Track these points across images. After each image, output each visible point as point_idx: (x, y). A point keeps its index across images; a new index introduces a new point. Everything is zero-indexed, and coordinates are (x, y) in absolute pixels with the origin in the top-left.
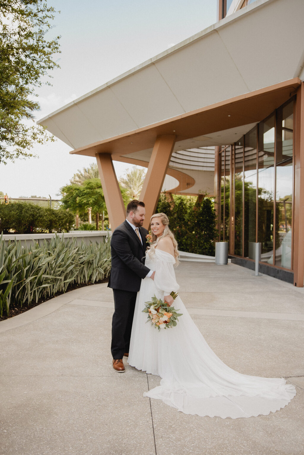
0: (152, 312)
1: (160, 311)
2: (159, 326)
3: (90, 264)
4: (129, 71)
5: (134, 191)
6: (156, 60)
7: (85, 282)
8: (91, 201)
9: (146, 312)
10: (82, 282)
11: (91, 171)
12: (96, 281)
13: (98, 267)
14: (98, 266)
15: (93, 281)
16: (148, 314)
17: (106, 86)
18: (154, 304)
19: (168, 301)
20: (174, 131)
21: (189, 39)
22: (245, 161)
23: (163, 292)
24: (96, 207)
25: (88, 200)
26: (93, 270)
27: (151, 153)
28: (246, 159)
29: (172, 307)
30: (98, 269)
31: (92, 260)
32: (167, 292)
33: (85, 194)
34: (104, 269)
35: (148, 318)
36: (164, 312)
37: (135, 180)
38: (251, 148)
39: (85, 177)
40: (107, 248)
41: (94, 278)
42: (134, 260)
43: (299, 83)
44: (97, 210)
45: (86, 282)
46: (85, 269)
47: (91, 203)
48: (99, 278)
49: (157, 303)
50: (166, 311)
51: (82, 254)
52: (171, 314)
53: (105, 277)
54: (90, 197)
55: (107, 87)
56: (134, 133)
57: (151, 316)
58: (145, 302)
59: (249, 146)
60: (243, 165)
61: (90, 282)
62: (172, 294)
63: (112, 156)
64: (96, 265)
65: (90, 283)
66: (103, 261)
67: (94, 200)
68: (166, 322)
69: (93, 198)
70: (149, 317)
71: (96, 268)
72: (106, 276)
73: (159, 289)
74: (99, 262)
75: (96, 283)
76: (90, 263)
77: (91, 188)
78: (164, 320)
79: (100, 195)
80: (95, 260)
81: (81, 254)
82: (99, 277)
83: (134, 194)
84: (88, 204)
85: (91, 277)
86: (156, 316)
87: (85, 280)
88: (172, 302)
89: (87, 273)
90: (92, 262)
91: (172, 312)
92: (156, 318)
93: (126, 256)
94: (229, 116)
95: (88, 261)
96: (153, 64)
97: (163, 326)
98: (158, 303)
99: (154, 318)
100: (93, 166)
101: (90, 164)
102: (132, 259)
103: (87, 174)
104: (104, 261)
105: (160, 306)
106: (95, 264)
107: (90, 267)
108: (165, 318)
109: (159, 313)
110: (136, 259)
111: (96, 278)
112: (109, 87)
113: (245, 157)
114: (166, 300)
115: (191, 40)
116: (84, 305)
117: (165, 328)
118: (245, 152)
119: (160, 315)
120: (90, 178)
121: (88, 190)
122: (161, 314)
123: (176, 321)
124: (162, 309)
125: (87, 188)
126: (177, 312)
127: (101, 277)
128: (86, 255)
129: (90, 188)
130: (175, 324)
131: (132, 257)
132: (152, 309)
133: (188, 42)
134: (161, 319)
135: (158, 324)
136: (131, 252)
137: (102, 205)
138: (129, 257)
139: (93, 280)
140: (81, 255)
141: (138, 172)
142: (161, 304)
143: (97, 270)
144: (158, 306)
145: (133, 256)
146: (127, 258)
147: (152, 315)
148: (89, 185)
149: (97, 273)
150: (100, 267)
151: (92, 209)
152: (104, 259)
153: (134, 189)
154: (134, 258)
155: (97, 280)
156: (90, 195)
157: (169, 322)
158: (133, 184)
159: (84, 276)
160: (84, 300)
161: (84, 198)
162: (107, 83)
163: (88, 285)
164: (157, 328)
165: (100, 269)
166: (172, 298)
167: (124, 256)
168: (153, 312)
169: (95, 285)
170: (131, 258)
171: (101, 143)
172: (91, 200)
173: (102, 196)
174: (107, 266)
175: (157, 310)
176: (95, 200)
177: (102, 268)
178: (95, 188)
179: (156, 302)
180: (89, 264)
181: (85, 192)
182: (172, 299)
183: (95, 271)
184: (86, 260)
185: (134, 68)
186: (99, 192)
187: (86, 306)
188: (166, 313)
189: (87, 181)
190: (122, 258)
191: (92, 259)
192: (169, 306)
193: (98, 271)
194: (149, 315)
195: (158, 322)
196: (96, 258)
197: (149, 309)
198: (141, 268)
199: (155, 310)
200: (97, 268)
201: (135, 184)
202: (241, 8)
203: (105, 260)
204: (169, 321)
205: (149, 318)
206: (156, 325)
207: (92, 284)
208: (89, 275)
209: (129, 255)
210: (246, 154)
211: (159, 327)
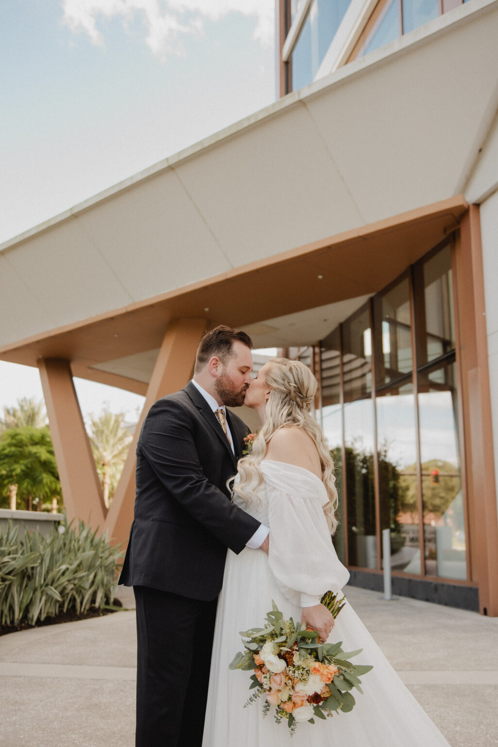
0: (268, 666)
1: (296, 659)
2: (291, 715)
3: (26, 579)
4: (121, 183)
5: (105, 454)
6: (179, 161)
7: (12, 622)
8: (18, 471)
9: (242, 669)
10: (6, 622)
11: (19, 414)
12: (39, 619)
13: (47, 585)
14: (45, 583)
15: (32, 620)
16: (252, 672)
17: (69, 214)
18: (273, 635)
19: (318, 623)
20: (207, 309)
21: (248, 118)
22: (345, 383)
23: (298, 594)
24: (28, 483)
25: (13, 468)
26: (34, 593)
27: (153, 361)
28: (347, 377)
29: (335, 643)
30: (46, 589)
31: (33, 568)
32: (311, 596)
33: (7, 456)
34: (60, 589)
35: (252, 687)
36: (312, 664)
37: (106, 432)
38: (352, 356)
39: (8, 425)
40: (65, 544)
41: (35, 613)
42: (208, 492)
43: (466, 206)
44: (29, 487)
45: (16, 622)
46: (15, 589)
47: (16, 475)
48: (48, 613)
49: (283, 632)
50: (317, 658)
51: (9, 554)
52: (333, 668)
53: (61, 611)
54: (16, 462)
55: (73, 215)
56: (124, 311)
57: (264, 681)
58: (241, 633)
59: (350, 352)
60: (340, 391)
61: (24, 622)
62: (327, 599)
63: (73, 366)
64: (40, 581)
65: (25, 624)
66: (57, 570)
67: (23, 467)
68: (315, 698)
69: (22, 464)
70: (256, 683)
71: (41, 587)
72: (63, 607)
73: (285, 587)
74: (48, 572)
75: (40, 623)
76: (26, 575)
77: (20, 444)
78: (311, 693)
79: (37, 457)
80: (38, 569)
81: (7, 552)
82: (46, 611)
83: (104, 461)
84: (11, 476)
85: (27, 610)
86: (284, 680)
87: (13, 617)
88: (329, 626)
89: (18, 599)
90: (33, 574)
91: (338, 662)
92: (280, 688)
93: (185, 481)
94: (320, 277)
95: (23, 571)
96: (171, 168)
97: (304, 713)
98: (287, 630)
99: (275, 687)
100: (24, 404)
101: (18, 400)
102: (202, 489)
103: (12, 419)
104: (60, 570)
105: (296, 643)
106: (40, 577)
107: (26, 586)
108: (315, 685)
109: (294, 666)
110: (214, 489)
111: (40, 613)
112: (75, 216)
113: (344, 373)
114: (311, 622)
115: (252, 121)
116: (16, 676)
117: (312, 721)
118: (343, 364)
119: (296, 675)
120: (17, 426)
121: (13, 449)
122: (301, 671)
123: (353, 692)
124: (303, 652)
125: (10, 445)
126: (354, 661)
127: (54, 610)
128: (19, 555)
129: (15, 445)
130: (347, 704)
131: (205, 482)
132: (268, 655)
133: (246, 125)
134: (299, 687)
135: (288, 707)
136: (201, 469)
137: (40, 478)
138: (194, 481)
139: (33, 616)
140: (5, 556)
141: (113, 418)
142: (299, 634)
143: (42, 592)
144: (291, 642)
145: (207, 480)
146: (188, 486)
147: (268, 676)
148: (15, 439)
149: (44, 598)
150: (52, 585)
151: (19, 488)
152: (59, 566)
153: (105, 450)
154: (208, 487)
155: (43, 618)
156: (14, 458)
157: (326, 699)
158: (102, 442)
159: (11, 609)
160: (14, 662)
161: (4, 463)
162: (71, 209)
163: (21, 630)
164: (285, 720)
165: (52, 590)
166: (327, 613)
167: (179, 478)
168: (271, 663)
169: (37, 629)
170: (201, 485)
171: (52, 334)
172: (18, 469)
173: (40, 461)
174: (67, 583)
175: (285, 657)
176: (27, 468)
177: (56, 588)
178: (26, 445)
179: (282, 629)
180: (23, 578)
181: (6, 451)
182: (329, 618)
183: (38, 593)
184: (18, 567)
185: (132, 178)
186: (36, 453)
187: (20, 677)
188: (317, 665)
189: (11, 431)
190: (169, 485)
191: (32, 565)
192: (323, 642)
193: (44, 594)
194: (254, 677)
195: (290, 699)
196: (41, 563)
197: (256, 657)
198: (232, 516)
199: (280, 656)
200: (43, 588)
201: (107, 441)
202: (347, 63)
203: (64, 567)
204: (327, 695)
205: (257, 687)
206: (280, 710)
207: (30, 627)
208: (24, 606)
209: (193, 475)
210: (347, 368)
211: (291, 719)
